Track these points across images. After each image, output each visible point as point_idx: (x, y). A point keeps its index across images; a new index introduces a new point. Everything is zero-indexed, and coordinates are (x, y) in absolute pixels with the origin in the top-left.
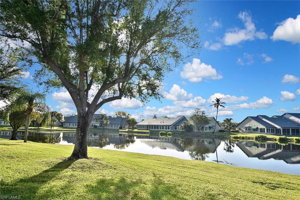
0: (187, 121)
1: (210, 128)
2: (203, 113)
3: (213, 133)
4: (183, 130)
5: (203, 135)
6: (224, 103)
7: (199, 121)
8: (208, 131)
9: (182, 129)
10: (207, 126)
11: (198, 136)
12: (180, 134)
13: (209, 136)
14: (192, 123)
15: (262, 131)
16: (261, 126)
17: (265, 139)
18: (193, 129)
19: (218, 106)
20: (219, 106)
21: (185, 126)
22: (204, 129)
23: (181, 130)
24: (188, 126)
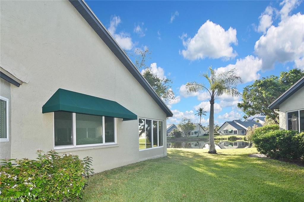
0: (176, 128)
1: (196, 133)
2: (189, 121)
3: (198, 137)
4: (173, 136)
5: (189, 139)
6: (206, 112)
7: (186, 128)
8: (194, 135)
9: (173, 135)
10: (193, 131)
11: (185, 140)
12: (170, 140)
13: (193, 140)
14: (180, 130)
15: (235, 132)
16: (235, 129)
17: (235, 139)
18: (181, 135)
19: (201, 114)
20: (202, 114)
21: (175, 133)
22: (191, 134)
23: (172, 136)
24: (177, 132)
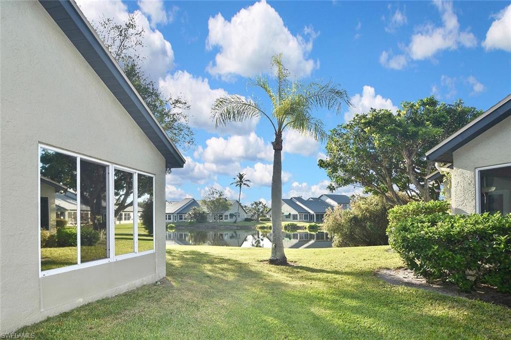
0: (198, 205)
1: (231, 215)
2: (221, 195)
3: (235, 222)
4: (192, 220)
5: (220, 226)
6: (248, 180)
7: (215, 206)
8: (229, 220)
9: (192, 218)
10: (228, 213)
11: (213, 228)
12: (187, 226)
13: (228, 228)
14: (205, 209)
15: (295, 217)
16: (294, 212)
17: (294, 228)
18: (206, 218)
19: (241, 185)
20: (243, 185)
21: (195, 214)
22: (224, 217)
23: (190, 220)
24: (199, 213)
